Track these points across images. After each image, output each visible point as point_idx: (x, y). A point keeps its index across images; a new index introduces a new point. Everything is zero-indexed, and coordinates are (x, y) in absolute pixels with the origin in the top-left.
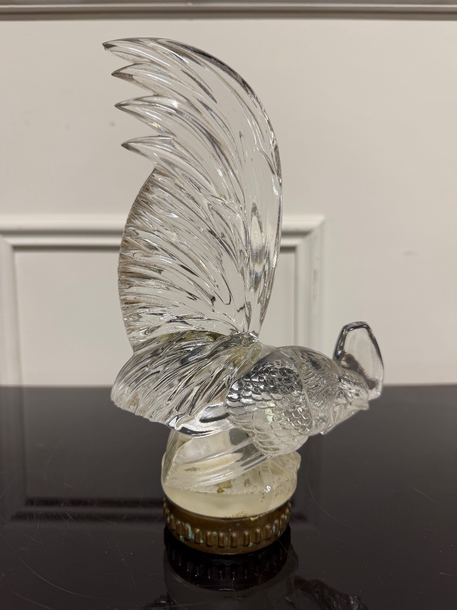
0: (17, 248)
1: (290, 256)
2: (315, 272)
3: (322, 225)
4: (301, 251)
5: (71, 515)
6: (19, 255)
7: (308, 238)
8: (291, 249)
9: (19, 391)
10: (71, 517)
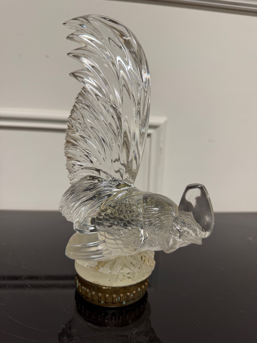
2: (161, 149)
3: (166, 123)
4: (154, 137)
5: (29, 284)
7: (158, 129)
8: (149, 135)
10: (29, 286)
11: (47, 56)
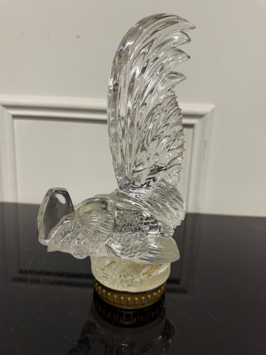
0: (15, 117)
1: (190, 130)
2: (205, 142)
3: (213, 110)
4: (198, 128)
6: (16, 121)
7: (203, 119)
8: (191, 126)
9: (16, 206)
11: (78, 37)
